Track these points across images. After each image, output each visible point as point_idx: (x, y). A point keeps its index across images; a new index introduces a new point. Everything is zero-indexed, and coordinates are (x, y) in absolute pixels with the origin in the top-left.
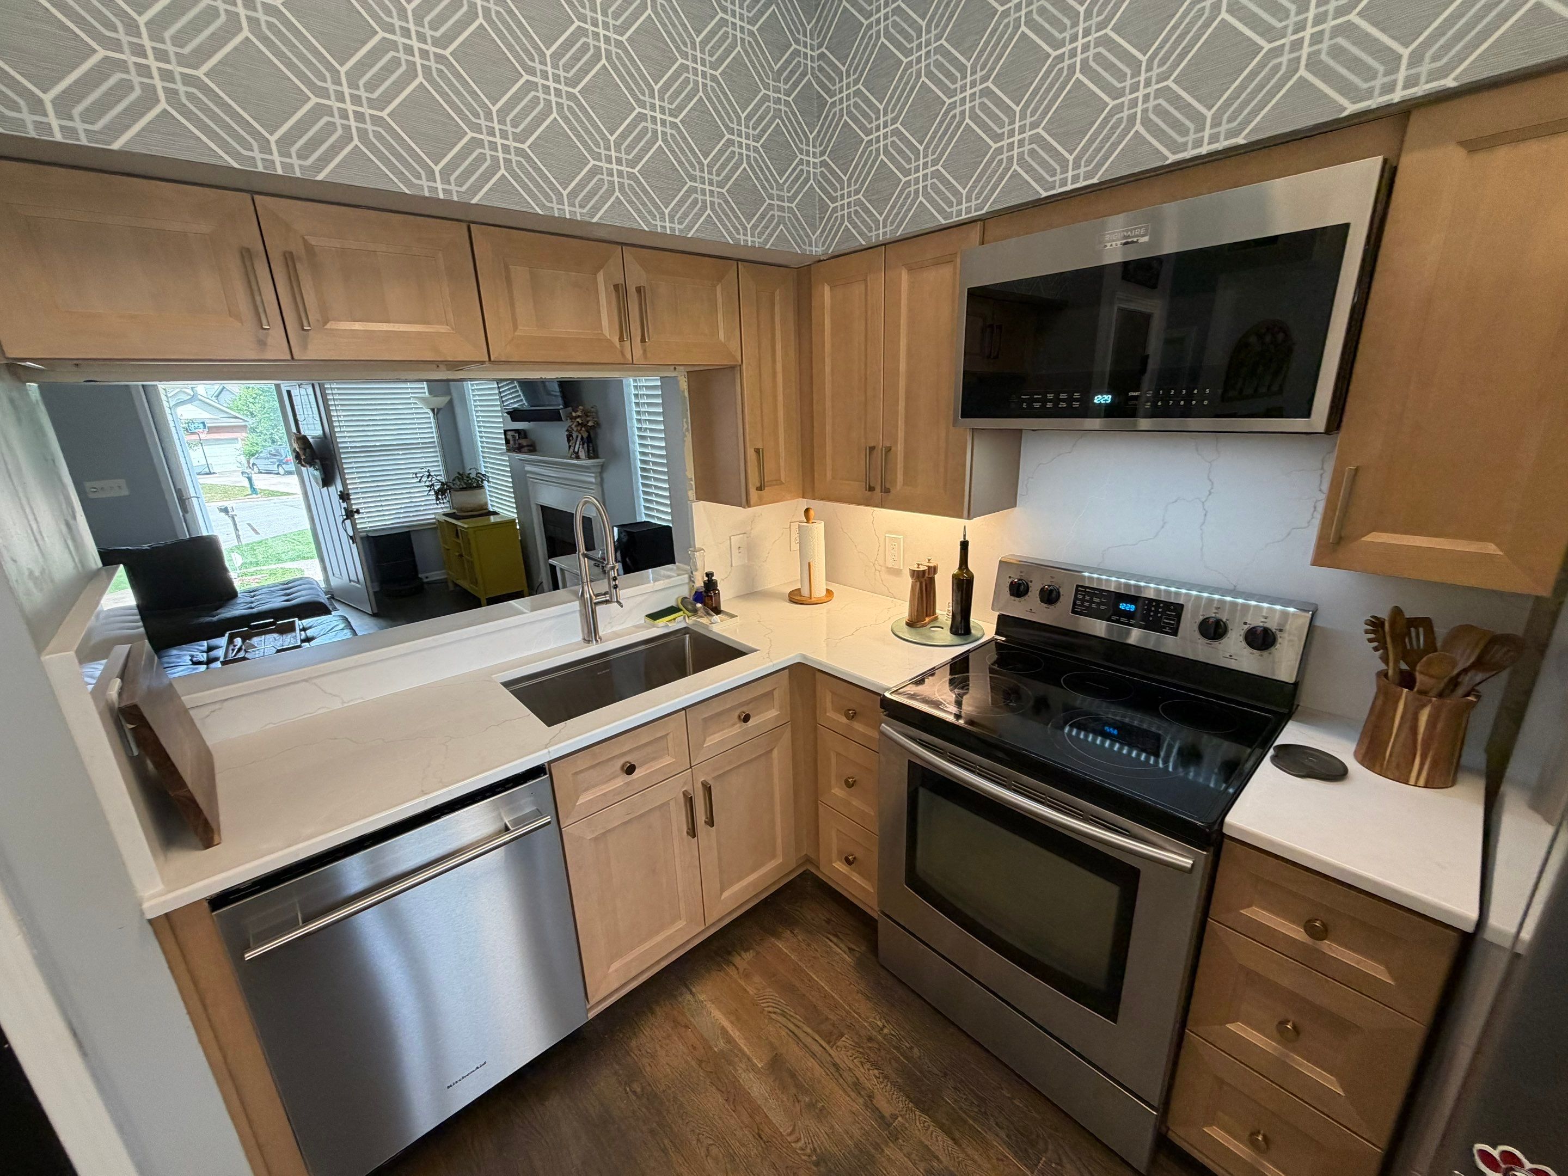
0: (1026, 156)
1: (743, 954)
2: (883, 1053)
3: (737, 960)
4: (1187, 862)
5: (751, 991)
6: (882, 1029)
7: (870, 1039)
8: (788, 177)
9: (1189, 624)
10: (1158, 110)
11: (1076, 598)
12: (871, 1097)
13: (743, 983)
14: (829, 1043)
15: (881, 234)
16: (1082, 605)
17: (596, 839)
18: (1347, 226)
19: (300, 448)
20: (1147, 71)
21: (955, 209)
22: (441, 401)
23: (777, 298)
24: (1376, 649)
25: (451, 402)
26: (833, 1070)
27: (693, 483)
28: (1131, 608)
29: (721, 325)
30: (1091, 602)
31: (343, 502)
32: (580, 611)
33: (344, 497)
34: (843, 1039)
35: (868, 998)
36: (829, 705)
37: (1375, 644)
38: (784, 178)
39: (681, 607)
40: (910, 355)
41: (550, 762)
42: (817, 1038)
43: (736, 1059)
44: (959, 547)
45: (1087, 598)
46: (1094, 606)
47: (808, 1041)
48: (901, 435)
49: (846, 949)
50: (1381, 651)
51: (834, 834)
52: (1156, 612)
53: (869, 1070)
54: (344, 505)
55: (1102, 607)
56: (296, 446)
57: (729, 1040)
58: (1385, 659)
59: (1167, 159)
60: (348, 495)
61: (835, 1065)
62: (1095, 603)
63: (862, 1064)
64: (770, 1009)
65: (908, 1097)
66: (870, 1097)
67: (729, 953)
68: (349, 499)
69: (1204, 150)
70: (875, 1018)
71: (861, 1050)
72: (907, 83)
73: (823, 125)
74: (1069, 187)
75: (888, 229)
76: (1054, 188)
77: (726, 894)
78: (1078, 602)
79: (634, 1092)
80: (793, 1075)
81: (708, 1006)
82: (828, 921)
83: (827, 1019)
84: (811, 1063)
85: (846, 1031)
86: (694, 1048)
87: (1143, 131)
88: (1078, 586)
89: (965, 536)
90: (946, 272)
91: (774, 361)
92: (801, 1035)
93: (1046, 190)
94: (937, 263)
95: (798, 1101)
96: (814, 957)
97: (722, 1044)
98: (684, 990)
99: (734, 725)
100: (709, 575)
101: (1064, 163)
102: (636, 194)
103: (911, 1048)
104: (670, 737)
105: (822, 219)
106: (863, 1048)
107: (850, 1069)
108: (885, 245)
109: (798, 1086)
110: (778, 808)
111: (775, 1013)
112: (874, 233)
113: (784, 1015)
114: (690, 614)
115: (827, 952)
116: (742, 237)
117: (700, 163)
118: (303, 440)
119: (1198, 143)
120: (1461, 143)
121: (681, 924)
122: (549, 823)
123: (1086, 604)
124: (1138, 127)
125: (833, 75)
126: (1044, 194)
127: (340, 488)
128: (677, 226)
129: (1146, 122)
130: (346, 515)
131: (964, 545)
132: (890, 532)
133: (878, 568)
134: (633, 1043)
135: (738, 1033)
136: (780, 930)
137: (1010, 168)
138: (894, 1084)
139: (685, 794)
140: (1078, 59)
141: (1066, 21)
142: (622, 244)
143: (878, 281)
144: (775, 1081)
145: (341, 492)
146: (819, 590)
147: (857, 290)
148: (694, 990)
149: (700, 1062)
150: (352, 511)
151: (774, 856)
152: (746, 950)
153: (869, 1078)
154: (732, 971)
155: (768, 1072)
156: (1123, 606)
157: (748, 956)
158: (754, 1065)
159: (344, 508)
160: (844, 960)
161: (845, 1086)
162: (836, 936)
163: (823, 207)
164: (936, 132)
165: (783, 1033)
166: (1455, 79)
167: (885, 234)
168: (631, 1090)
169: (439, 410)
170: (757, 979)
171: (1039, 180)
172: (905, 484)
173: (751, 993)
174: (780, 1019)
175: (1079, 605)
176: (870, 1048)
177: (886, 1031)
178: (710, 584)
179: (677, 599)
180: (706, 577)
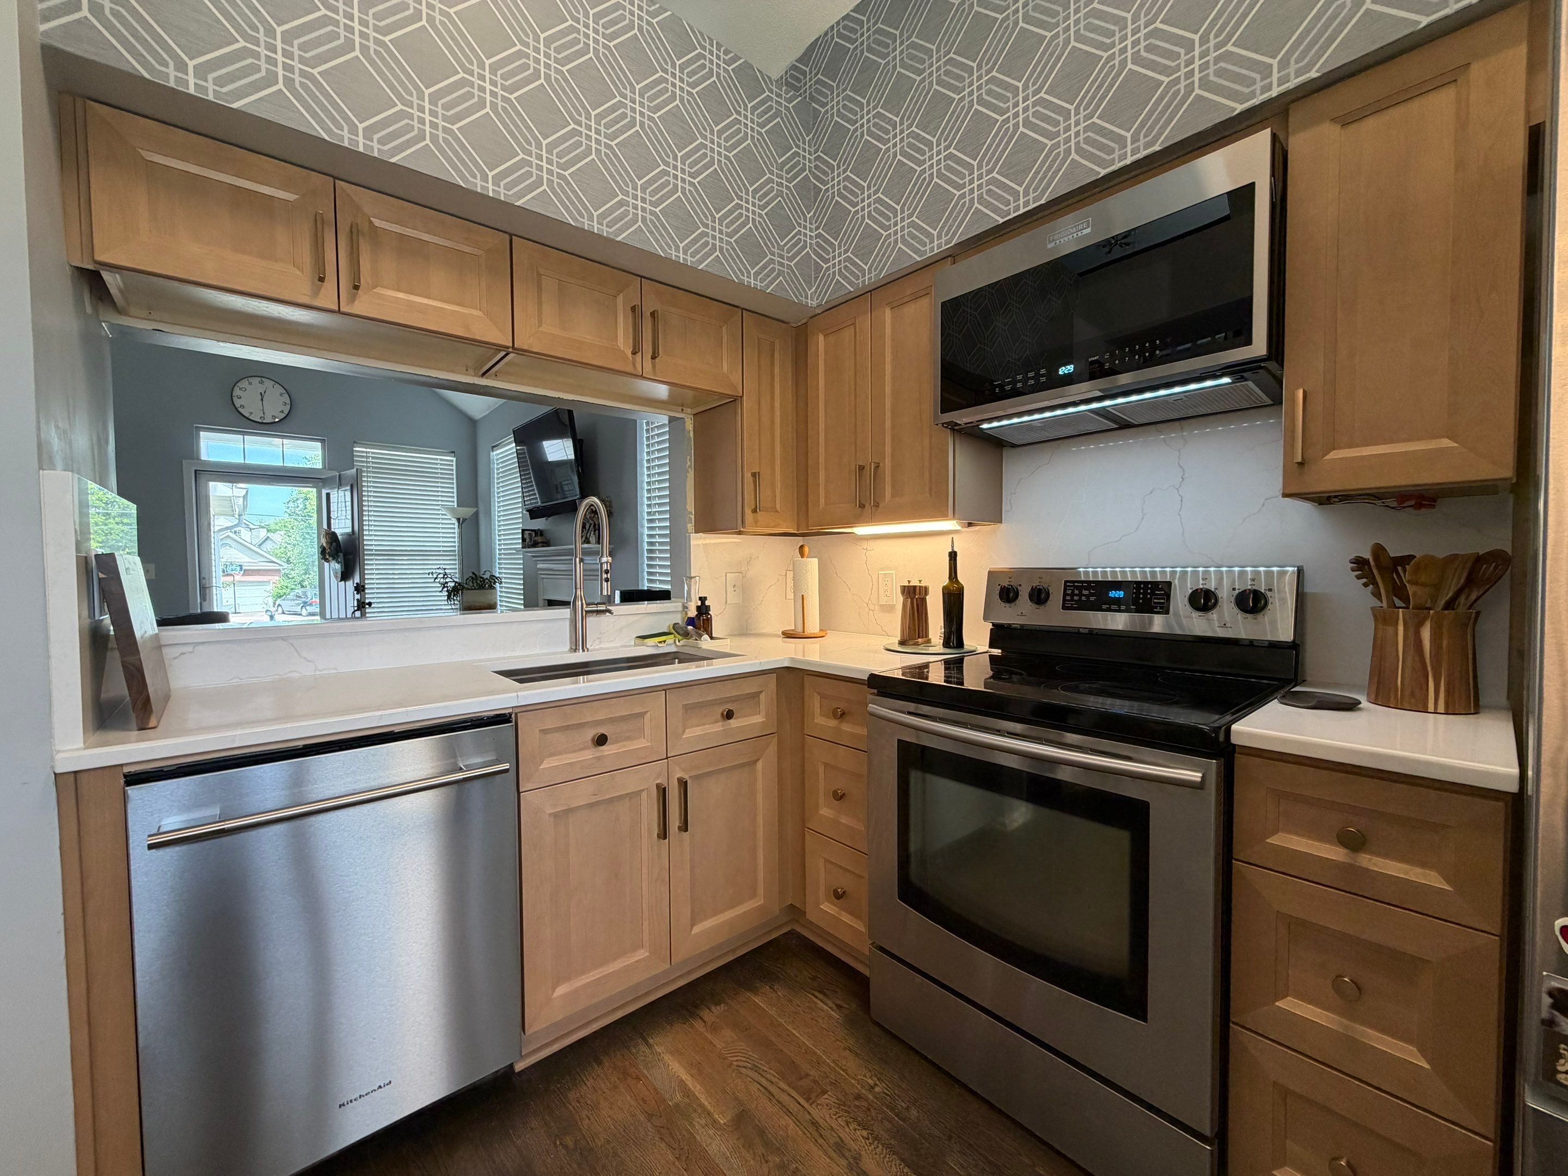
0: (985, 196)
1: (713, 1008)
2: (873, 1113)
3: (705, 1014)
4: (1196, 776)
5: (719, 1045)
6: (872, 1088)
7: (858, 1097)
8: (788, 242)
9: (1180, 600)
10: (1088, 141)
11: (1065, 594)
12: (857, 1158)
13: (710, 1037)
14: (808, 1100)
15: (869, 278)
16: (1072, 600)
17: (555, 815)
18: (1253, 184)
19: (327, 543)
20: (1075, 115)
21: (928, 247)
22: (467, 512)
23: (777, 347)
24: (1365, 585)
25: (476, 515)
26: (812, 1129)
27: (693, 517)
28: (1120, 594)
29: (725, 357)
30: (1081, 595)
31: (357, 593)
32: (570, 619)
33: (360, 589)
34: (826, 1096)
35: (857, 1054)
36: (817, 710)
37: (1365, 580)
38: (784, 242)
39: (674, 632)
40: (894, 378)
41: (517, 710)
42: (794, 1094)
43: (694, 1115)
44: (948, 558)
45: (1076, 592)
46: (1083, 598)
47: (784, 1098)
48: (888, 450)
49: (835, 1008)
50: (1371, 586)
51: (821, 863)
52: (1145, 594)
53: (855, 1130)
54: (358, 597)
55: (1092, 599)
56: (323, 541)
57: (687, 1092)
58: (1377, 595)
59: (1100, 173)
60: (363, 586)
61: (814, 1123)
62: (1084, 595)
63: (847, 1123)
64: (739, 1063)
65: (902, 1160)
66: (855, 1159)
67: (697, 1007)
68: (364, 590)
69: (1128, 161)
70: (865, 1076)
71: (846, 1108)
72: (886, 163)
73: (818, 207)
74: (1022, 211)
75: (872, 275)
76: (1009, 214)
77: (696, 930)
78: (1068, 598)
79: (566, 1147)
80: (762, 1133)
81: (666, 1058)
82: (814, 979)
83: (807, 1075)
84: (786, 1120)
85: (828, 1088)
86: (645, 1102)
87: (1077, 158)
88: (1066, 582)
89: (953, 547)
90: (924, 303)
91: (773, 398)
92: (773, 1089)
93: (1002, 218)
94: (916, 297)
95: (767, 1162)
96: (796, 1013)
97: (678, 1097)
98: (640, 1041)
99: (716, 722)
100: (703, 599)
101: (1016, 194)
102: (655, 227)
103: (908, 1108)
104: (648, 716)
105: (816, 278)
106: (849, 1107)
107: (832, 1129)
108: (870, 291)
109: (767, 1144)
110: (760, 833)
111: (745, 1067)
112: (861, 280)
113: (755, 1069)
114: (680, 638)
115: (810, 1008)
116: (746, 279)
117: (712, 216)
118: (332, 537)
119: (1124, 157)
120: (1333, 120)
121: (642, 954)
122: (506, 771)
123: (1076, 598)
124: (1074, 155)
125: (827, 169)
126: (1001, 221)
127: (357, 580)
128: (689, 258)
129: (1079, 151)
130: (358, 606)
131: (953, 556)
132: (882, 569)
133: (871, 607)
134: (572, 1095)
135: (699, 1087)
136: (758, 985)
137: (972, 207)
138: (887, 1146)
139: (658, 786)
140: (1021, 118)
141: (1008, 94)
142: (642, 277)
143: (865, 322)
144: (738, 1139)
145: (357, 583)
146: (813, 625)
147: (847, 334)
148: (651, 1041)
149: (650, 1116)
150: (364, 602)
151: (754, 895)
152: (717, 1004)
153: (855, 1137)
154: (698, 1025)
155: (730, 1129)
156: (1113, 594)
157: (718, 1010)
158: (715, 1121)
159: (358, 600)
160: (830, 1017)
161: (826, 1146)
162: (825, 994)
163: (818, 268)
164: (910, 193)
165: (754, 1088)
166: (1316, 72)
167: (870, 279)
168: (561, 1144)
169: (464, 520)
170: (727, 1033)
171: (996, 210)
172: (893, 496)
173: (718, 1046)
174: (750, 1073)
175: (1068, 600)
176: (856, 1106)
177: (877, 1089)
178: (703, 609)
179: (669, 626)
180: (699, 603)
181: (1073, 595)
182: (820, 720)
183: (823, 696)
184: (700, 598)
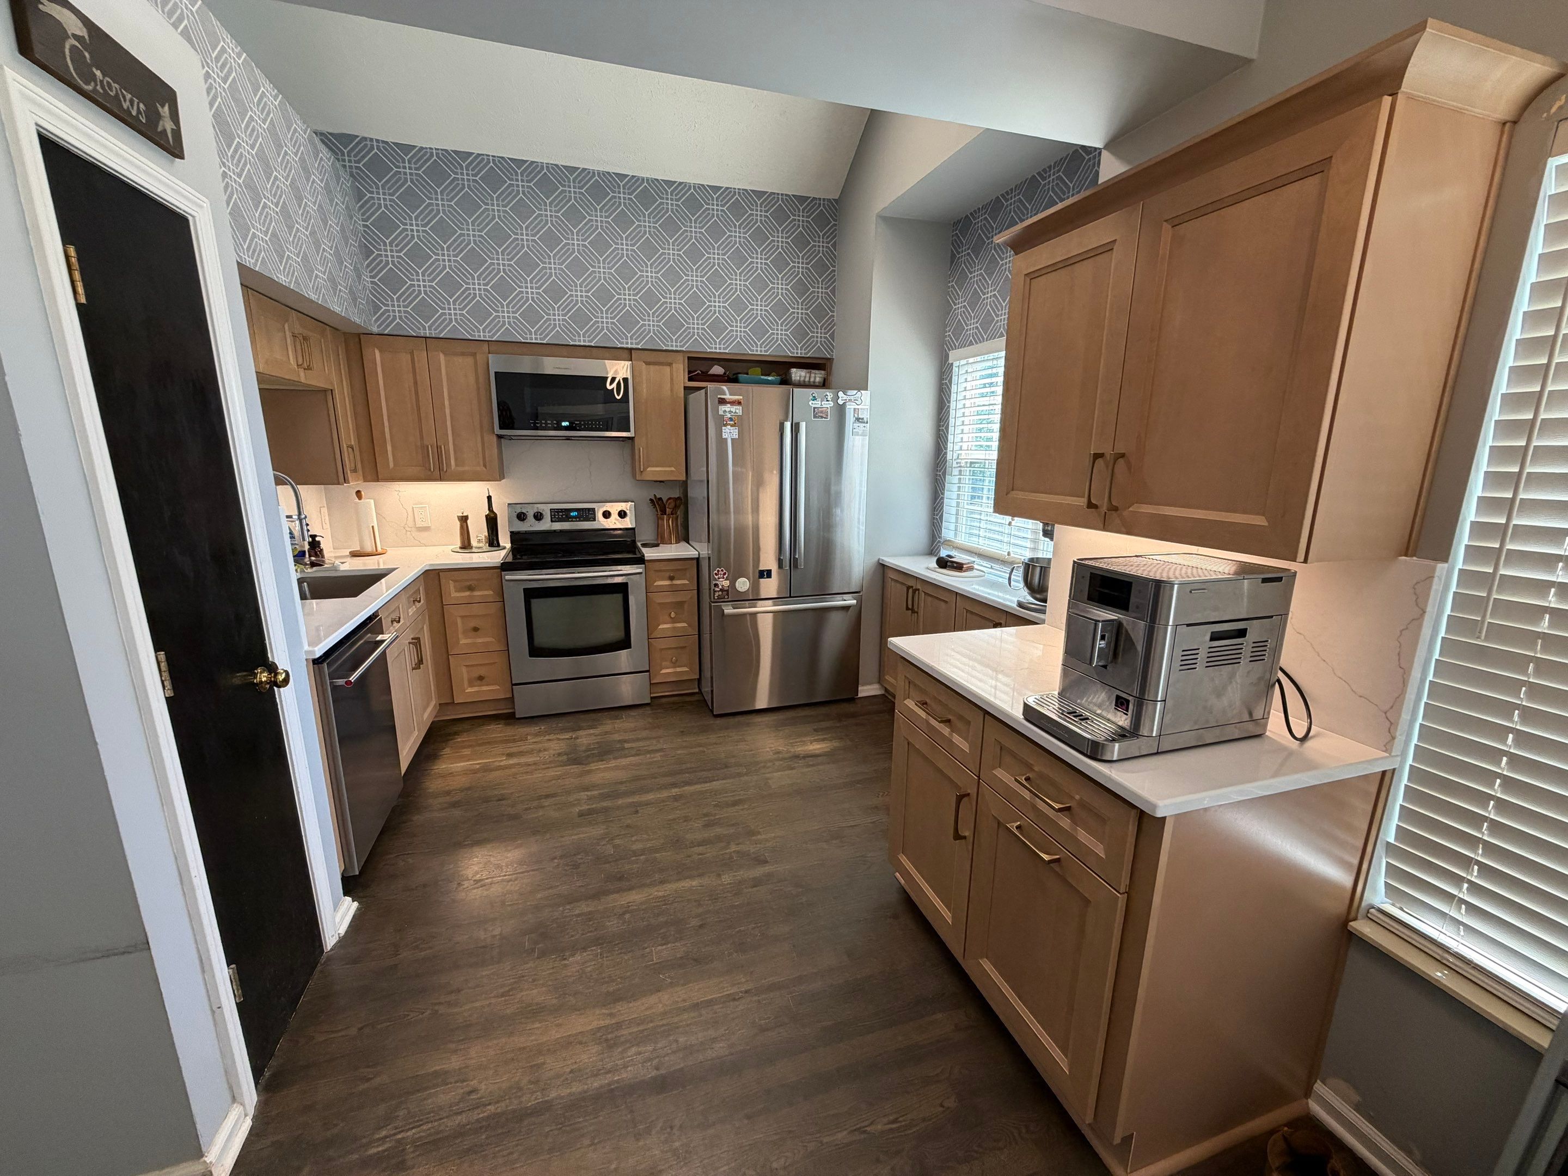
0: (512, 323)
4: (640, 570)
9: (599, 515)
10: (564, 325)
11: (551, 515)
15: (429, 333)
16: (555, 517)
20: (558, 311)
21: (475, 333)
26: (535, 743)
28: (575, 514)
35: (523, 727)
36: (452, 590)
37: (653, 507)
40: (450, 398)
41: (377, 611)
42: (517, 743)
44: (487, 500)
46: (559, 517)
47: (514, 745)
48: (450, 439)
49: (497, 724)
51: (464, 670)
52: (585, 513)
53: (549, 736)
55: (564, 516)
57: (479, 764)
58: (655, 510)
59: (570, 342)
63: (544, 736)
65: (569, 732)
66: (556, 739)
69: (582, 344)
70: (534, 729)
71: (538, 735)
74: (533, 341)
75: (432, 332)
76: (526, 339)
77: (424, 717)
79: (455, 793)
80: (520, 752)
82: (470, 724)
83: (512, 739)
84: (524, 747)
85: (527, 736)
86: (464, 774)
87: (560, 330)
88: (550, 509)
89: (489, 493)
90: (470, 360)
91: (344, 388)
92: (509, 746)
93: (523, 339)
94: (463, 354)
95: (532, 754)
97: (476, 766)
99: (414, 605)
100: (314, 537)
101: (530, 331)
107: (542, 740)
108: (428, 338)
109: (527, 752)
112: (421, 331)
117: (340, 276)
119: (580, 341)
120: (644, 362)
124: (558, 328)
125: (380, 241)
131: (489, 498)
132: (416, 504)
133: (408, 529)
135: (479, 761)
137: (504, 325)
138: (561, 733)
139: (409, 643)
140: (529, 295)
141: (523, 280)
142: (291, 308)
143: (422, 353)
147: (404, 355)
149: (474, 774)
151: (432, 700)
154: (444, 756)
155: (509, 758)
156: (571, 514)
158: (500, 760)
160: (499, 727)
161: (544, 743)
162: (483, 724)
163: (376, 307)
165: (501, 750)
166: (641, 346)
168: (452, 794)
170: (463, 750)
171: (519, 334)
172: (457, 465)
173: (465, 754)
175: (553, 518)
176: (542, 733)
177: (542, 728)
178: (315, 544)
180: (310, 539)
181: (555, 515)
182: (454, 594)
183: (455, 581)
184: (311, 536)
